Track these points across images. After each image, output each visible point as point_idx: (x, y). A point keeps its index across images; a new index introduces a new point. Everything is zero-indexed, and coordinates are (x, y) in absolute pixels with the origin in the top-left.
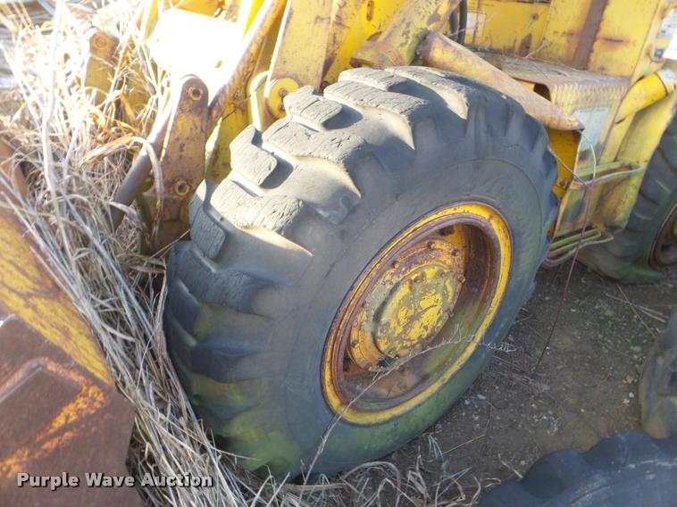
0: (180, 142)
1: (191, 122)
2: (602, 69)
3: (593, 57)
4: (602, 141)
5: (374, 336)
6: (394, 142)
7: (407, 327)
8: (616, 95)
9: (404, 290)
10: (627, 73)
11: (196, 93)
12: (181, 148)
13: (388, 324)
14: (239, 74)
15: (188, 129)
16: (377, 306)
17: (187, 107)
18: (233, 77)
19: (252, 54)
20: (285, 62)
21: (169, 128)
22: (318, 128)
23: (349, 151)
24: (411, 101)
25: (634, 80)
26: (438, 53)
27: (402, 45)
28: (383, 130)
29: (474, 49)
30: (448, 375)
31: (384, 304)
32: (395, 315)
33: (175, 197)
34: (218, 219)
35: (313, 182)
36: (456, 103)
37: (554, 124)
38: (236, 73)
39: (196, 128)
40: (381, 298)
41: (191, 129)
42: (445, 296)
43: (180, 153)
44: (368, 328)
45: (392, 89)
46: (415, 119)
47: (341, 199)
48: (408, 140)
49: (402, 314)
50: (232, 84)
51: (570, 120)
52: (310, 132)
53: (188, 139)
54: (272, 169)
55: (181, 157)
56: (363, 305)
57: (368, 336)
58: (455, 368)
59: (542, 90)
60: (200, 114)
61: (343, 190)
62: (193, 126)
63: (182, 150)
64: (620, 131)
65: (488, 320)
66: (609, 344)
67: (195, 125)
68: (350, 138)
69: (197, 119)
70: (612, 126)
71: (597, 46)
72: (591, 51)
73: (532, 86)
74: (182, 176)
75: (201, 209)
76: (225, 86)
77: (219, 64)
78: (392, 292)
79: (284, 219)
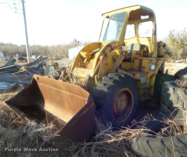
2: (143, 71)
3: (142, 70)
4: (146, 82)
5: (117, 107)
6: (117, 80)
7: (121, 106)
8: (146, 75)
9: (120, 100)
10: (147, 72)
13: (118, 105)
16: (117, 102)
20: (100, 73)
21: (87, 82)
22: (109, 79)
24: (118, 76)
25: (148, 73)
26: (119, 71)
27: (114, 70)
28: (116, 79)
29: (123, 70)
30: (128, 117)
31: (118, 102)
32: (119, 104)
35: (109, 85)
36: (123, 76)
37: (136, 79)
40: (117, 101)
42: (125, 102)
44: (116, 106)
45: (116, 75)
46: (119, 78)
47: (113, 86)
48: (119, 80)
49: (120, 104)
51: (138, 78)
54: (104, 84)
56: (115, 102)
57: (116, 107)
58: (128, 116)
59: (134, 75)
64: (148, 80)
65: (132, 108)
68: (113, 80)
70: (147, 80)
71: (142, 68)
72: (141, 69)
78: (118, 100)
79: (107, 88)
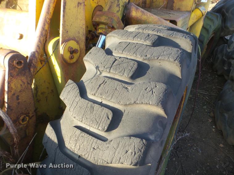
0: (16, 95)
1: (20, 81)
2: (179, 9)
3: (174, 5)
10: (190, 9)
11: (19, 63)
12: (18, 98)
14: (41, 43)
15: (19, 86)
17: (15, 73)
18: (38, 46)
19: (46, 30)
20: (67, 31)
23: (161, 95)
25: (191, 12)
33: (21, 126)
34: (77, 158)
35: (140, 119)
38: (39, 43)
39: (24, 83)
41: (21, 85)
43: (18, 101)
47: (158, 124)
50: (38, 50)
52: (126, 86)
53: (20, 91)
54: (110, 118)
55: (19, 103)
60: (24, 75)
61: (158, 118)
62: (22, 83)
63: (18, 99)
66: (197, 109)
67: (23, 82)
69: (23, 78)
72: (174, 2)
73: (169, 21)
74: (22, 114)
75: (58, 150)
76: (34, 52)
77: (21, 37)
79: (136, 156)
